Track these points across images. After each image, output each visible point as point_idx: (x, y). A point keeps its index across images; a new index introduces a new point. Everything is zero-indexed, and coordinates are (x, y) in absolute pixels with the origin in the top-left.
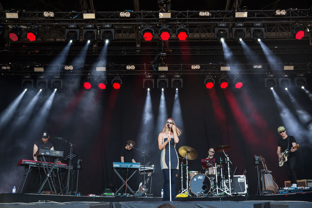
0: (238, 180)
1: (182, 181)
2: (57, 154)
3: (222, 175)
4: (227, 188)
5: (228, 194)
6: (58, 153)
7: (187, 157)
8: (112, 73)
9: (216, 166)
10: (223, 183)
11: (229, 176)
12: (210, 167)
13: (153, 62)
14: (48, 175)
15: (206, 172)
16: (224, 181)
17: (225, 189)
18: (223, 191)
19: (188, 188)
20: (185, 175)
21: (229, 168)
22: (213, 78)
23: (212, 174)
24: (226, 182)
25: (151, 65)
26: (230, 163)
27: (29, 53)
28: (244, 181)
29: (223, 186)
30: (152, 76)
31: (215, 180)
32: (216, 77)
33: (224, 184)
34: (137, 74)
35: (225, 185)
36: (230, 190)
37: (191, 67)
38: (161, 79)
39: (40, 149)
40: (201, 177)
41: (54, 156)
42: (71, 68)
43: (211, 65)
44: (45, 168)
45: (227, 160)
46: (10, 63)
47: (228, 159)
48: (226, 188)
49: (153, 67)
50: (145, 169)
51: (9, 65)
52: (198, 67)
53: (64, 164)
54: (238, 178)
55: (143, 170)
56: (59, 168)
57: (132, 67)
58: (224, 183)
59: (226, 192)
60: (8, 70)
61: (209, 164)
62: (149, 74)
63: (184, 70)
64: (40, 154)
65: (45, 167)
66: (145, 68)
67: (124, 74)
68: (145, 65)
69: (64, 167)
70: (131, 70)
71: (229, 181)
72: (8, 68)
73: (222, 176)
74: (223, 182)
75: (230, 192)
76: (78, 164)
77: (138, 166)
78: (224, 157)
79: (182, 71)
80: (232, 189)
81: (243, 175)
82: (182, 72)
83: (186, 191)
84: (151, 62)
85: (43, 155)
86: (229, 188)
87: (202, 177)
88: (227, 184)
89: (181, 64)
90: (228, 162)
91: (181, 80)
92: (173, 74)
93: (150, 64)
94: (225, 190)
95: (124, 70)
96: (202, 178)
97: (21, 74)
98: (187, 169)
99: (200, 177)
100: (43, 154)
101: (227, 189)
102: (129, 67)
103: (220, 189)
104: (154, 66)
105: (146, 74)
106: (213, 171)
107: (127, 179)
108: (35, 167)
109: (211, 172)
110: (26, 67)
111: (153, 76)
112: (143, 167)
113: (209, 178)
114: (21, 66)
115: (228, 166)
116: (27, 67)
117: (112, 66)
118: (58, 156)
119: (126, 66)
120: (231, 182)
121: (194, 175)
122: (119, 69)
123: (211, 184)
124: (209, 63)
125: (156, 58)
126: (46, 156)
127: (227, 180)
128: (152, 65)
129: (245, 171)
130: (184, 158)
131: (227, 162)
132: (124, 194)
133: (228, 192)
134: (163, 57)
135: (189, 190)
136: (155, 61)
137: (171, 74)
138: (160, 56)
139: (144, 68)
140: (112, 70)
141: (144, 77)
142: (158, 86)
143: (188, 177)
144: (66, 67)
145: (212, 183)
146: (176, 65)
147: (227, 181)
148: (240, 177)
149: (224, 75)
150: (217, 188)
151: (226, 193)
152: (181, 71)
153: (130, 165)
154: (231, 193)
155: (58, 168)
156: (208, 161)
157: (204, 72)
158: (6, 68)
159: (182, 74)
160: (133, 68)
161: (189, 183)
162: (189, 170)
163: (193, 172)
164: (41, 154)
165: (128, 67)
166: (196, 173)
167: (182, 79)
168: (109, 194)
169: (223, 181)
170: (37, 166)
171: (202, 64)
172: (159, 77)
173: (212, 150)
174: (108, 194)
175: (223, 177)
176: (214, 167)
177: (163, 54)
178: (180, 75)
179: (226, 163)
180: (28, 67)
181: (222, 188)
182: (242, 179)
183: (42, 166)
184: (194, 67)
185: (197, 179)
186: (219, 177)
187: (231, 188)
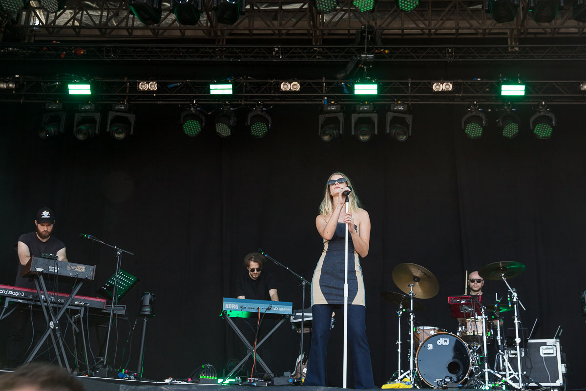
0: (541, 350)
1: (399, 350)
2: (77, 272)
3: (499, 338)
4: (512, 371)
5: (515, 385)
6: (81, 270)
7: (412, 291)
8: (248, 101)
9: (483, 315)
10: (503, 358)
11: (518, 340)
12: (468, 316)
13: (343, 75)
14: (51, 324)
15: (460, 329)
16: (504, 352)
17: (508, 373)
18: (500, 376)
19: (412, 369)
20: (406, 337)
21: (516, 319)
22: (485, 112)
23: (474, 334)
24: (511, 356)
25: (337, 82)
26: (519, 307)
27: (62, 56)
28: (554, 355)
29: (503, 365)
30: (339, 106)
31: (480, 351)
32: (490, 110)
33: (504, 361)
34: (306, 103)
35: (507, 364)
36: (520, 376)
37: (432, 86)
38: (361, 115)
39: (34, 258)
40: (446, 341)
41: (70, 277)
42: (153, 86)
43: (480, 84)
44: (45, 306)
45: (512, 299)
46: (17, 76)
47: (514, 296)
48: (510, 370)
49: (342, 87)
50: (305, 319)
51: (14, 81)
52: (447, 87)
53: (99, 300)
54: (541, 347)
55: (300, 320)
56: (86, 308)
57: (293, 85)
58: (505, 357)
59: (508, 379)
60: (12, 89)
61: (467, 308)
62: (332, 102)
63: (414, 93)
64: (33, 270)
65: (46, 304)
66: (324, 88)
67: (276, 103)
68: (324, 81)
69: (99, 307)
70: (290, 92)
71: (516, 354)
72: (11, 85)
73: (499, 341)
74: (503, 355)
75: (521, 381)
76: (148, 303)
77: (286, 309)
78: (504, 293)
79: (411, 96)
80: (525, 373)
81: (552, 338)
82: (410, 99)
83: (407, 376)
84: (339, 76)
85: (38, 272)
86: (516, 370)
87: (448, 341)
88: (512, 361)
89: (410, 81)
90: (515, 306)
91: (409, 119)
92: (390, 104)
93: (336, 79)
94: (508, 375)
95: (274, 93)
96: (447, 343)
97: (41, 101)
98: (412, 322)
99: (443, 342)
100: (39, 270)
101: (512, 374)
102: (285, 87)
103: (492, 372)
104: (346, 85)
105: (326, 103)
106: (478, 325)
107: (257, 343)
108: (20, 303)
109: (473, 330)
110: (52, 84)
111: (342, 108)
112: (301, 314)
113: (466, 345)
114: (42, 83)
115: (514, 316)
116: (54, 84)
117: (248, 85)
118: (81, 276)
119: (279, 84)
120: (523, 355)
121: (428, 337)
122: (263, 89)
123: (469, 360)
124: (476, 79)
125: (351, 66)
126: (48, 276)
127: (513, 352)
128: (341, 83)
129: (559, 330)
130: (405, 294)
131: (513, 303)
132: (250, 380)
133: (514, 380)
134: (366, 63)
135: (413, 373)
136: (348, 73)
137: (386, 103)
138: (359, 62)
139: (323, 90)
140: (246, 92)
141: (321, 110)
142: (353, 130)
143: (412, 341)
144: (142, 85)
145: (474, 358)
146: (396, 82)
147: (512, 354)
148: (545, 344)
149: (509, 105)
150: (486, 370)
151: (510, 382)
152: (407, 97)
153: (267, 306)
154: (521, 385)
155: (83, 309)
156: (464, 302)
157: (462, 99)
158: (5, 86)
159: (411, 104)
160: (295, 87)
161: (414, 356)
162: (416, 325)
163: (426, 328)
164: (35, 269)
165: (284, 85)
166: (432, 333)
167: (411, 116)
168: (208, 377)
169: (502, 353)
170: (26, 302)
171: (458, 79)
172: (357, 109)
173: (475, 276)
174: (205, 377)
175: (502, 343)
176: (478, 315)
177: (368, 57)
178: (406, 106)
179: (510, 305)
180: (58, 85)
181: (500, 371)
182: (551, 348)
183: (39, 301)
184: (438, 87)
185: (435, 345)
186: (492, 343)
187: (522, 372)
